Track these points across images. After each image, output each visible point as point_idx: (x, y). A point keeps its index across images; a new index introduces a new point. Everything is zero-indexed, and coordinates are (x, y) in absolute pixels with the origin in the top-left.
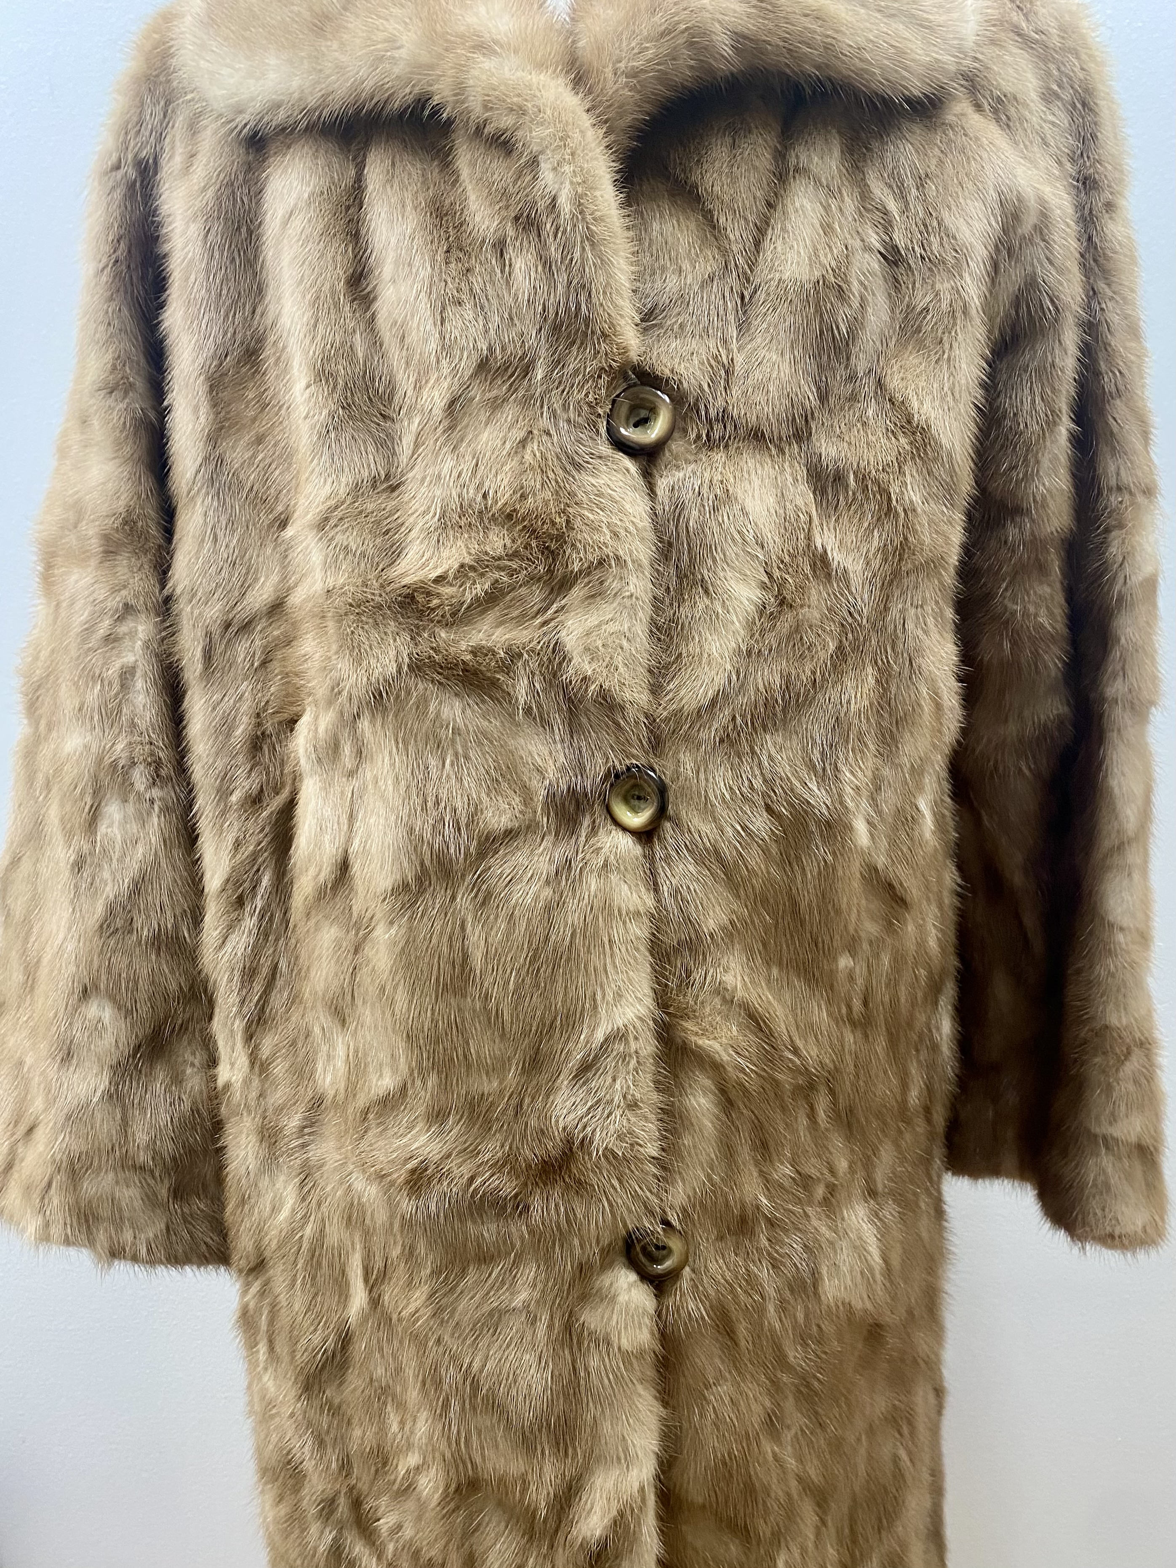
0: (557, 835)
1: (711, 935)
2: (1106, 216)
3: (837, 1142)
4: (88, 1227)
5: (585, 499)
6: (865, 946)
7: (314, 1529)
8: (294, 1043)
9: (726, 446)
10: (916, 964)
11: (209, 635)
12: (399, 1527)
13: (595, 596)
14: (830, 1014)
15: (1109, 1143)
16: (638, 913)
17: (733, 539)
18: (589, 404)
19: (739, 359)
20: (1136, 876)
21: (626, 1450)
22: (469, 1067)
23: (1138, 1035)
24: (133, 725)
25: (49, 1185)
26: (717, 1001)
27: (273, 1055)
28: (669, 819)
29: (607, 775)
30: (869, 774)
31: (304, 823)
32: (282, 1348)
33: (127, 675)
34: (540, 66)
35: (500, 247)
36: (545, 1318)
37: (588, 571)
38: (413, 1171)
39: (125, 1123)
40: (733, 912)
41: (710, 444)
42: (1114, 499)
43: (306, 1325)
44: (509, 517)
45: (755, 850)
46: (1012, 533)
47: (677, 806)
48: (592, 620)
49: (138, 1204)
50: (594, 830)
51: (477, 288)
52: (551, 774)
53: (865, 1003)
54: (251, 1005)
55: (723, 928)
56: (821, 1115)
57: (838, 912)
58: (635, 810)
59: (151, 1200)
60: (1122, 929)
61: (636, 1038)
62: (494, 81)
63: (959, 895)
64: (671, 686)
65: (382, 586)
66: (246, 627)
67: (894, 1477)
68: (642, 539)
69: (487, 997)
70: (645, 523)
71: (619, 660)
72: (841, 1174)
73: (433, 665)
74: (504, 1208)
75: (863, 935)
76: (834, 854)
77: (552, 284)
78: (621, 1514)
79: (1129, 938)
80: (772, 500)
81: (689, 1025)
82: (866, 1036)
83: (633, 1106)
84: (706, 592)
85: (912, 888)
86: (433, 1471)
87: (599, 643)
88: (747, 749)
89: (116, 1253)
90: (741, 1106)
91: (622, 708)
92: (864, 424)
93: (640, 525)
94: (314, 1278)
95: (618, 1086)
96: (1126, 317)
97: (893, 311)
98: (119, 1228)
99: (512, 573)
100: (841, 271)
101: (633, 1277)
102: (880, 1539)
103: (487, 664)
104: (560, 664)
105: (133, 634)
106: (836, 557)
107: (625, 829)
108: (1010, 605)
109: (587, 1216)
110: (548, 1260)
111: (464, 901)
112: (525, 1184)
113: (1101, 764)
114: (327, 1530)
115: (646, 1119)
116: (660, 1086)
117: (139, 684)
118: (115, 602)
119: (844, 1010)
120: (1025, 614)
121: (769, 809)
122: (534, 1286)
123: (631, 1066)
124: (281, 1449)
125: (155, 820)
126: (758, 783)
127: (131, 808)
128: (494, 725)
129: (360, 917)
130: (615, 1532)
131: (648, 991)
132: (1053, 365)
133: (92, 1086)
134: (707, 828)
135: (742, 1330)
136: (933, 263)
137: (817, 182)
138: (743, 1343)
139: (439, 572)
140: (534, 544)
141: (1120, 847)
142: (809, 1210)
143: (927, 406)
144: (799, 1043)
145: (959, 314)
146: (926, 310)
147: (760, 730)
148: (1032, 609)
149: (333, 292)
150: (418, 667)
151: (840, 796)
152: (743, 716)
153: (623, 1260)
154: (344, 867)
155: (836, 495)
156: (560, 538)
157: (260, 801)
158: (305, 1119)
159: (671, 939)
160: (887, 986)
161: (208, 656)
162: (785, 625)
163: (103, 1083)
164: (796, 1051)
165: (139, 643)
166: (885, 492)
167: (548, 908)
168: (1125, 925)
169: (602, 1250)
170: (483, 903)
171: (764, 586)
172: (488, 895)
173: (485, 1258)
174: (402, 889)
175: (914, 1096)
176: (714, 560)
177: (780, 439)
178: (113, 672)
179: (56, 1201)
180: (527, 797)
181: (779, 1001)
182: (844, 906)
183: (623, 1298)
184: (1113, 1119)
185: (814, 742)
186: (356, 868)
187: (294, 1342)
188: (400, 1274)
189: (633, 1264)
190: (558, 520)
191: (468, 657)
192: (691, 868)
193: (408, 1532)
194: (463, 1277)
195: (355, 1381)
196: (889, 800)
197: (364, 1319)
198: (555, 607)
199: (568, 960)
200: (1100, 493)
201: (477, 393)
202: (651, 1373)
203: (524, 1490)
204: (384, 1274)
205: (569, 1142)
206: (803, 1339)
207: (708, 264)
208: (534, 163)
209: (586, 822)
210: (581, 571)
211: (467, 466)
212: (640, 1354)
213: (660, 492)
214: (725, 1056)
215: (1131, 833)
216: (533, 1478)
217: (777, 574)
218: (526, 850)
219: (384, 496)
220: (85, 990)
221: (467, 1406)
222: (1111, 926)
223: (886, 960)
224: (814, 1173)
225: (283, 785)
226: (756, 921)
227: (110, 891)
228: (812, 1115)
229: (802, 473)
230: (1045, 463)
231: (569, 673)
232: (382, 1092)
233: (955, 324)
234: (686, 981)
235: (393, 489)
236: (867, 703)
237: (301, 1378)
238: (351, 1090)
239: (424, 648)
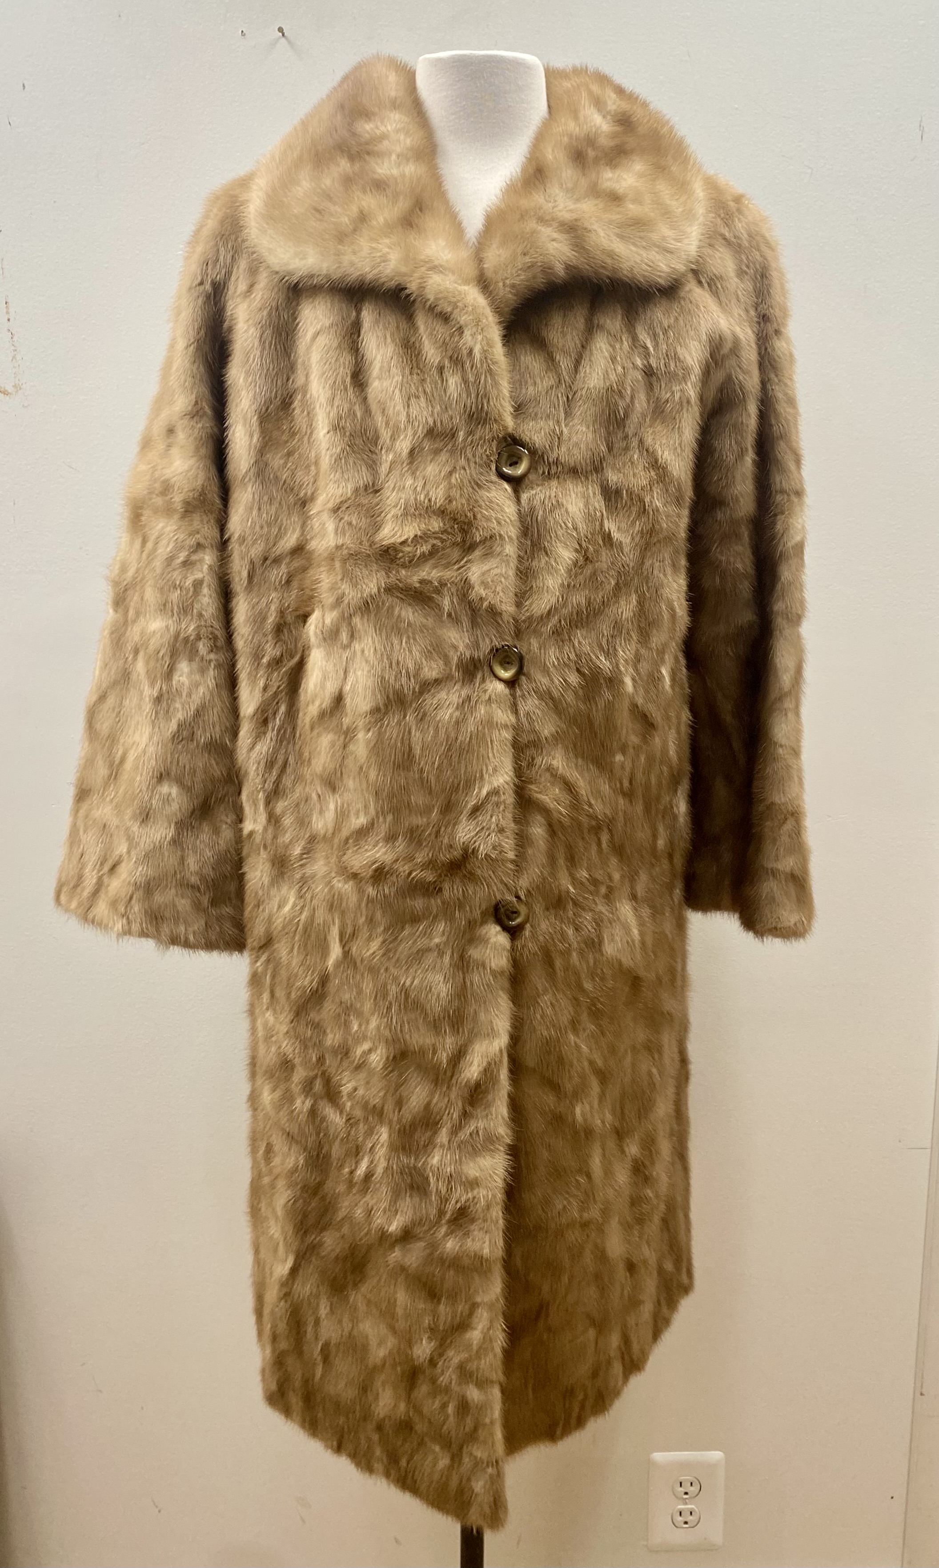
0: (463, 682)
1: (546, 739)
2: (775, 338)
3: (614, 861)
4: (157, 923)
5: (483, 504)
6: (631, 750)
7: (298, 1103)
8: (297, 805)
9: (558, 477)
10: (661, 763)
11: (252, 562)
12: (355, 1089)
13: (487, 555)
14: (610, 786)
15: (774, 873)
16: (507, 725)
17: (561, 526)
18: (487, 456)
19: (565, 431)
20: (790, 715)
21: (492, 1029)
22: (410, 811)
23: (790, 808)
24: (200, 615)
25: (131, 898)
26: (548, 775)
27: (284, 813)
28: (524, 675)
29: (492, 650)
30: (633, 652)
31: (312, 675)
32: (280, 993)
33: (198, 585)
34: (466, 282)
35: (441, 369)
36: (449, 953)
37: (484, 541)
38: (376, 870)
39: (183, 859)
40: (558, 726)
41: (549, 476)
42: (779, 498)
43: (300, 973)
44: (443, 512)
45: (570, 692)
46: (720, 515)
47: (527, 667)
48: (486, 568)
49: (188, 908)
50: (483, 680)
51: (428, 390)
52: (461, 648)
53: (631, 783)
54: (269, 786)
55: (552, 735)
56: (604, 845)
57: (615, 728)
58: (506, 670)
59: (197, 906)
60: (781, 746)
61: (504, 794)
62: (442, 288)
63: (692, 727)
64: (527, 603)
65: (371, 546)
66: (277, 561)
67: (649, 1084)
68: (513, 526)
69: (421, 771)
70: (514, 518)
71: (499, 589)
72: (615, 881)
73: (398, 588)
74: (427, 890)
75: (630, 743)
76: (613, 696)
77: (469, 395)
78: (489, 1064)
79: (785, 752)
80: (581, 505)
81: (532, 787)
82: (631, 802)
83: (501, 830)
84: (547, 554)
85: (656, 715)
86: (379, 1051)
87: (489, 580)
88: (567, 637)
89: (174, 941)
90: (561, 835)
91: (501, 614)
92: (632, 463)
93: (513, 519)
94: (306, 945)
95: (494, 819)
96: (786, 394)
97: (649, 402)
98: (176, 923)
99: (443, 541)
100: (621, 383)
101: (498, 928)
102: (640, 1123)
103: (427, 588)
104: (468, 590)
105: (201, 561)
106: (616, 535)
107: (500, 680)
108: (719, 557)
109: (475, 893)
110: (451, 918)
111: (410, 718)
112: (440, 875)
113: (771, 649)
114: (308, 1101)
115: (508, 838)
116: (516, 821)
117: (205, 590)
118: (192, 541)
119: (618, 785)
120: (728, 562)
121: (578, 670)
122: (443, 934)
123: (501, 809)
124: (279, 1054)
125: (211, 672)
126: (573, 656)
127: (195, 665)
128: (430, 622)
129: (348, 729)
130: (486, 1075)
131: (510, 767)
132: (742, 423)
133: (163, 835)
134: (545, 681)
135: (558, 963)
136: (672, 377)
137: (609, 333)
138: (558, 971)
139: (403, 539)
140: (456, 526)
141: (780, 699)
142: (596, 899)
143: (666, 453)
144: (593, 802)
145: (685, 404)
146: (667, 401)
147: (574, 628)
148: (732, 559)
149: (344, 382)
150: (389, 590)
151: (617, 665)
152: (565, 620)
153: (493, 919)
154: (339, 700)
155: (616, 502)
156: (470, 524)
157: (282, 662)
158: (304, 848)
159: (524, 738)
160: (644, 774)
161: (250, 577)
162: (588, 570)
163: (171, 833)
164: (590, 805)
165: (206, 566)
166: (642, 501)
167: (457, 723)
168: (783, 743)
169: (482, 913)
170: (421, 719)
171: (576, 551)
172: (425, 715)
173: (415, 919)
174: (375, 711)
175: (661, 843)
176: (551, 537)
177: (587, 472)
178: (189, 582)
179: (136, 909)
180: (447, 660)
181: (582, 777)
182: (619, 725)
183: (493, 940)
184: (777, 859)
185: (603, 635)
186: (348, 700)
187: (289, 986)
188: (364, 933)
189: (499, 921)
190: (469, 514)
191: (418, 585)
192: (537, 702)
193: (361, 1092)
194: (402, 931)
195: (329, 1008)
196: (644, 667)
197: (337, 965)
198: (465, 559)
199: (468, 752)
200: (771, 493)
201: (427, 445)
202: (507, 984)
203: (435, 1052)
204: (353, 935)
205: (465, 850)
206: (592, 975)
207: (549, 381)
208: (461, 330)
209: (479, 676)
210: (480, 542)
211: (420, 484)
212: (502, 973)
213: (523, 502)
214: (552, 805)
215: (786, 690)
216: (439, 1047)
217: (584, 544)
218: (446, 690)
219: (371, 495)
220: (161, 775)
221: (402, 1007)
222: (775, 743)
223: (643, 758)
224: (599, 878)
225: (296, 652)
226: (571, 733)
227: (180, 715)
228: (599, 843)
229: (598, 490)
230: (738, 477)
231: (473, 596)
232: (358, 827)
233: (682, 409)
234: (531, 764)
235: (377, 491)
236: (632, 614)
237: (294, 1008)
238: (337, 828)
239: (393, 579)
